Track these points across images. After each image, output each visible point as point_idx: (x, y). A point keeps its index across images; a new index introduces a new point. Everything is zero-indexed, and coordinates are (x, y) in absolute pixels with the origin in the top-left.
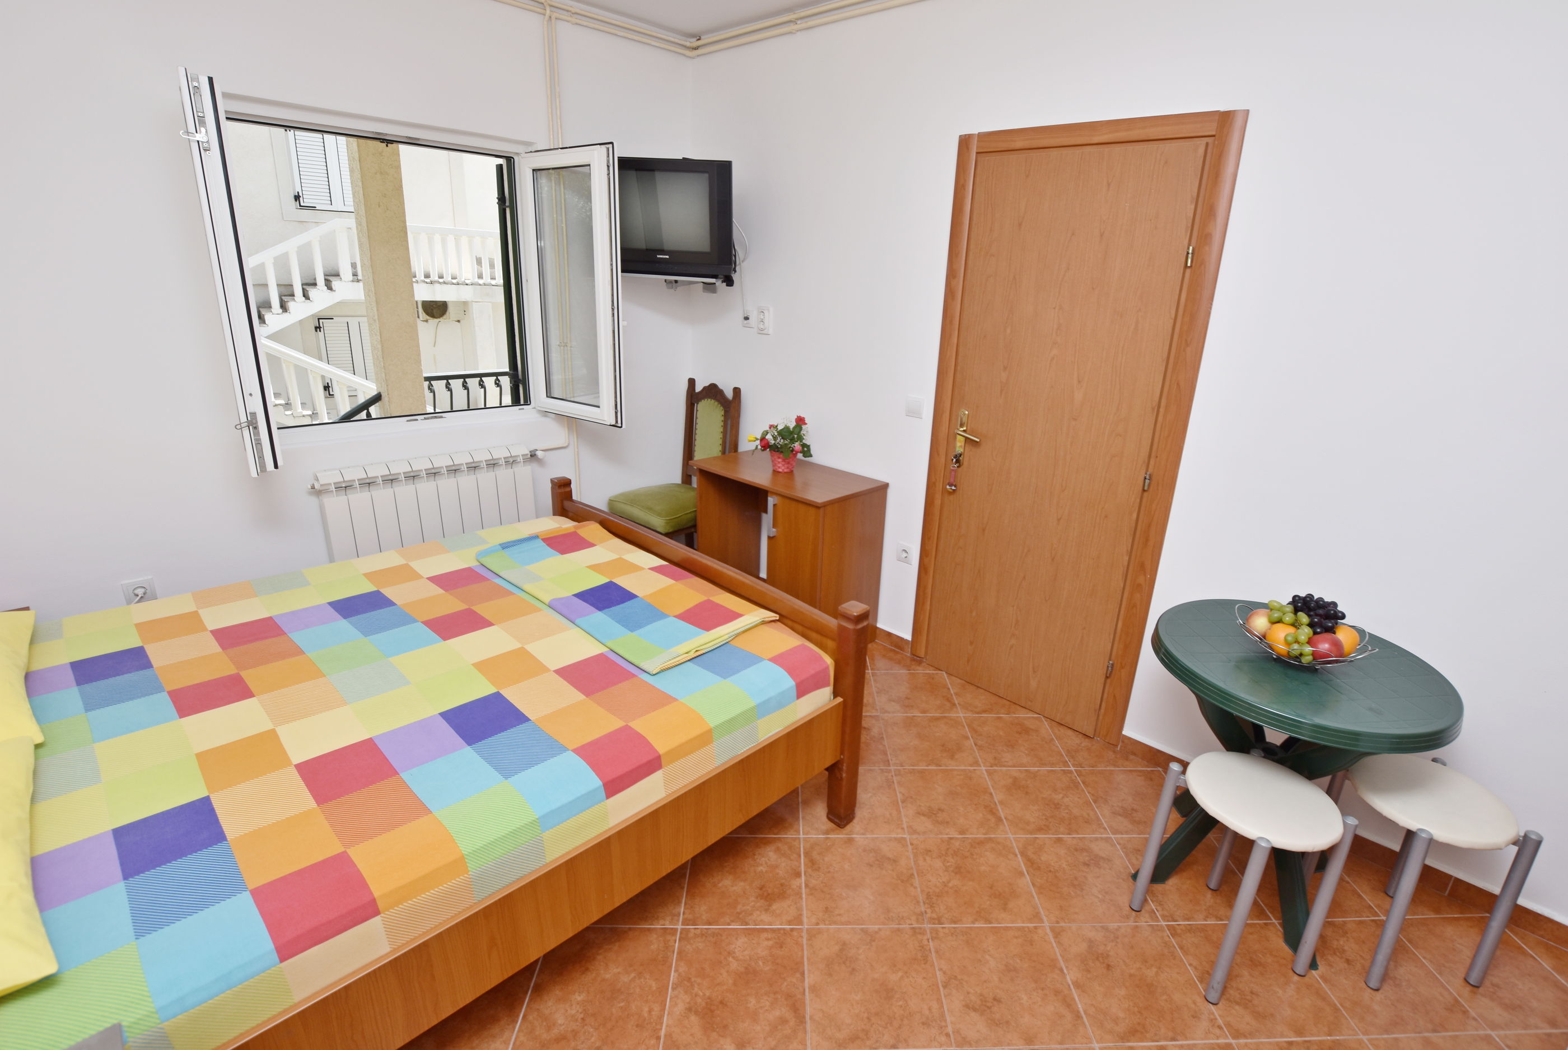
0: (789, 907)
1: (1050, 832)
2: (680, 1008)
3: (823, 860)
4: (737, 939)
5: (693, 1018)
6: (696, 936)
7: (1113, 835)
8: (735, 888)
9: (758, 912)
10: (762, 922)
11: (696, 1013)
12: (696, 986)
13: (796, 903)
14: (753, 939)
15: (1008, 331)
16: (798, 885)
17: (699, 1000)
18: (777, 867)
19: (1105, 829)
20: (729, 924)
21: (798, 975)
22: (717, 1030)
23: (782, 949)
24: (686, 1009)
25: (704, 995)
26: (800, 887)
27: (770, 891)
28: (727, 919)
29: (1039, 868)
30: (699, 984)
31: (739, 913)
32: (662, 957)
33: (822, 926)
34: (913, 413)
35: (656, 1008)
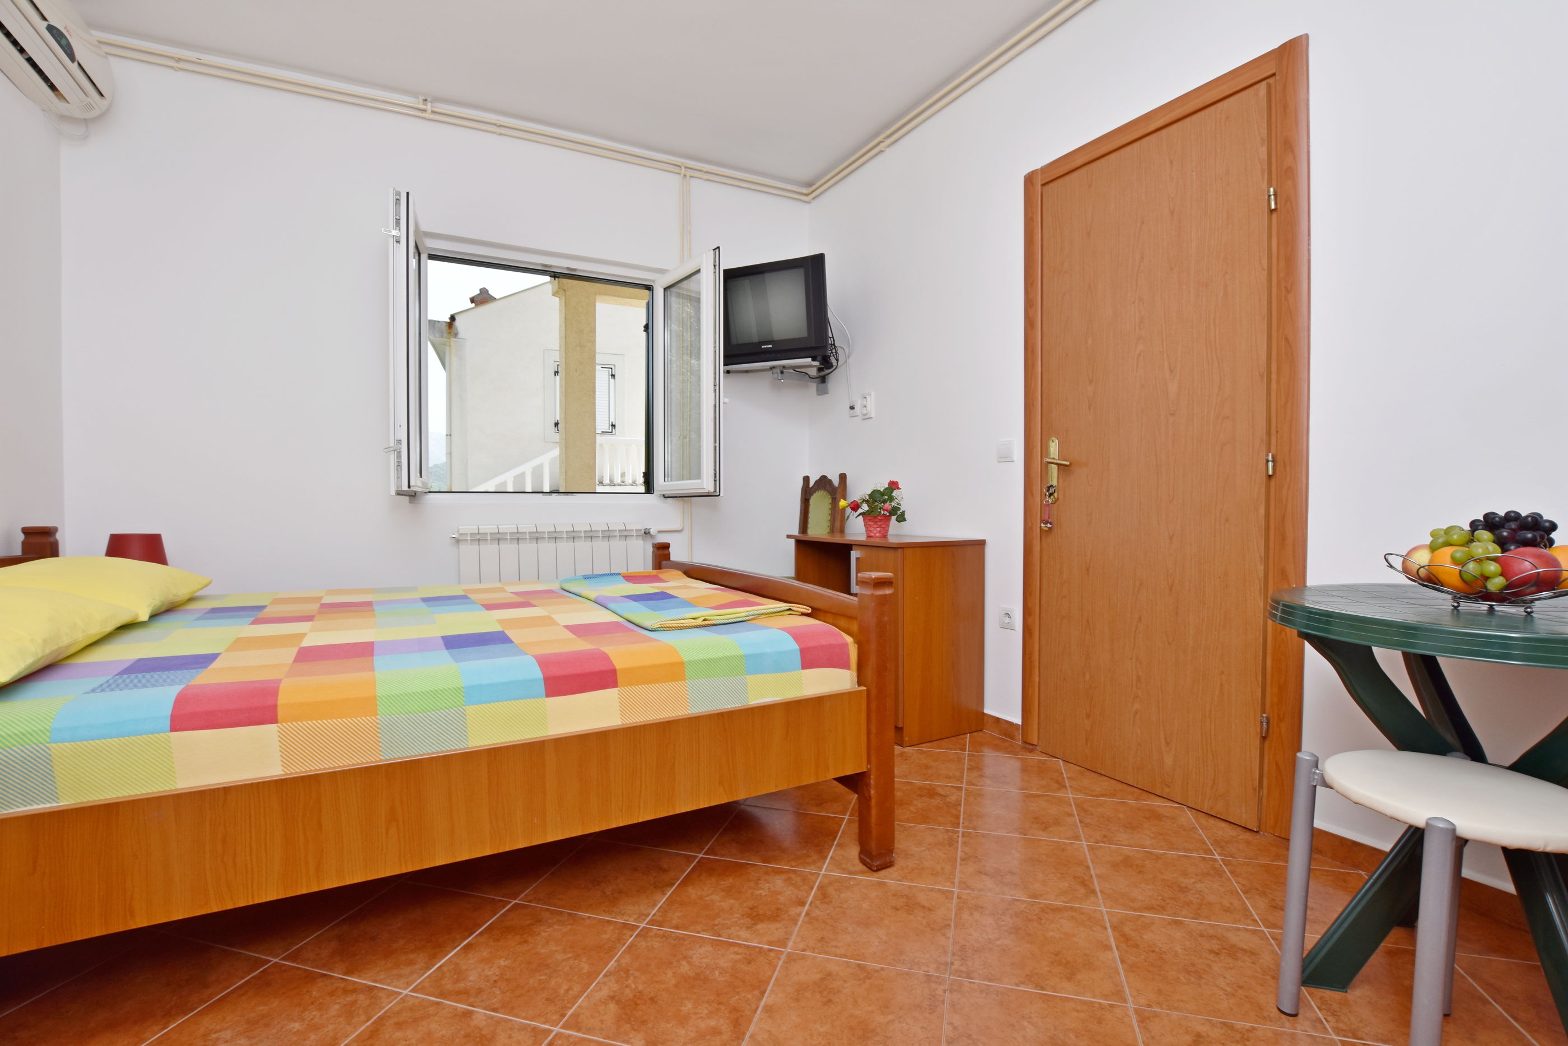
0: (777, 929)
1: (1165, 913)
2: (605, 992)
3: (839, 896)
4: (700, 946)
5: (612, 1007)
6: (656, 935)
7: (1266, 928)
8: (722, 903)
9: (738, 928)
10: (739, 937)
11: (618, 1002)
12: (632, 978)
13: (786, 928)
14: (719, 950)
15: (1090, 342)
16: (798, 912)
17: (628, 991)
18: (780, 893)
19: (1255, 920)
20: (698, 932)
21: (757, 992)
22: (633, 1023)
23: (750, 965)
24: (609, 996)
25: (637, 987)
26: (799, 915)
27: (761, 912)
28: (699, 928)
29: (1137, 946)
30: (635, 978)
31: (716, 925)
32: (609, 947)
33: (808, 953)
34: (1005, 458)
35: (577, 988)
